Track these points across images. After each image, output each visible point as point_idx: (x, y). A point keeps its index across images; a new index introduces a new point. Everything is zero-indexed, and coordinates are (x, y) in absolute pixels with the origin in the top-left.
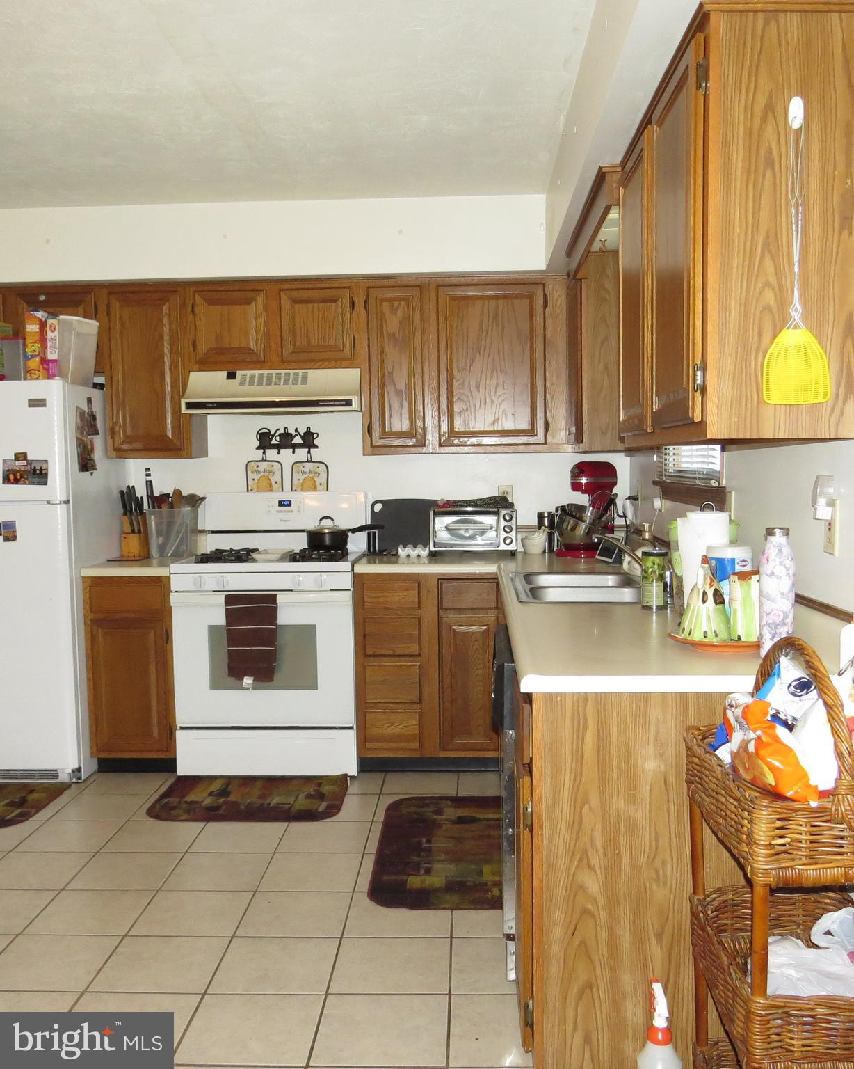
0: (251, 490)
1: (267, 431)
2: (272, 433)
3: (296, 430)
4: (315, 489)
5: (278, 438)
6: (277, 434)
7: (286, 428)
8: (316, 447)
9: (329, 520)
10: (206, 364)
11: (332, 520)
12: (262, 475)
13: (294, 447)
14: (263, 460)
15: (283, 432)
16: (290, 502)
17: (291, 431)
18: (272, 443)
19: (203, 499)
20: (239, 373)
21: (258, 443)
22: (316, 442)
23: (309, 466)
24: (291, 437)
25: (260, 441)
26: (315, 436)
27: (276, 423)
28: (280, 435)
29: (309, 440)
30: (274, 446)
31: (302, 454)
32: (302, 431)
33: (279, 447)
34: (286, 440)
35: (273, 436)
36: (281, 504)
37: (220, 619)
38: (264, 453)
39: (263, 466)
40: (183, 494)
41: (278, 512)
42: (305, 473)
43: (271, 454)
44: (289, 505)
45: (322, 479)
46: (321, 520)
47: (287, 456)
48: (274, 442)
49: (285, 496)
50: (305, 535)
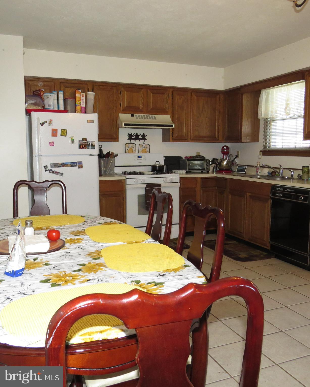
0: (127, 153)
1: (131, 134)
2: (132, 135)
3: (140, 134)
4: (146, 152)
5: (134, 136)
6: (134, 135)
7: (137, 133)
8: (146, 139)
9: (158, 162)
10: (125, 111)
11: (159, 162)
12: (130, 148)
13: (140, 139)
14: (130, 143)
15: (136, 134)
16: (141, 156)
17: (138, 134)
18: (133, 138)
19: (117, 155)
20: (135, 115)
21: (128, 138)
22: (146, 138)
23: (144, 145)
24: (138, 136)
25: (129, 137)
26: (146, 136)
27: (134, 132)
28: (135, 135)
29: (144, 137)
30: (133, 139)
31: (142, 141)
32: (142, 134)
33: (135, 139)
34: (137, 137)
35: (133, 135)
36: (138, 157)
37: (143, 192)
38: (131, 141)
39: (131, 145)
40: (104, 154)
41: (137, 160)
42: (143, 147)
43: (133, 141)
44: (141, 158)
45: (148, 150)
46: (156, 162)
47: (137, 142)
48: (133, 137)
49: (139, 155)
50: (151, 167)
